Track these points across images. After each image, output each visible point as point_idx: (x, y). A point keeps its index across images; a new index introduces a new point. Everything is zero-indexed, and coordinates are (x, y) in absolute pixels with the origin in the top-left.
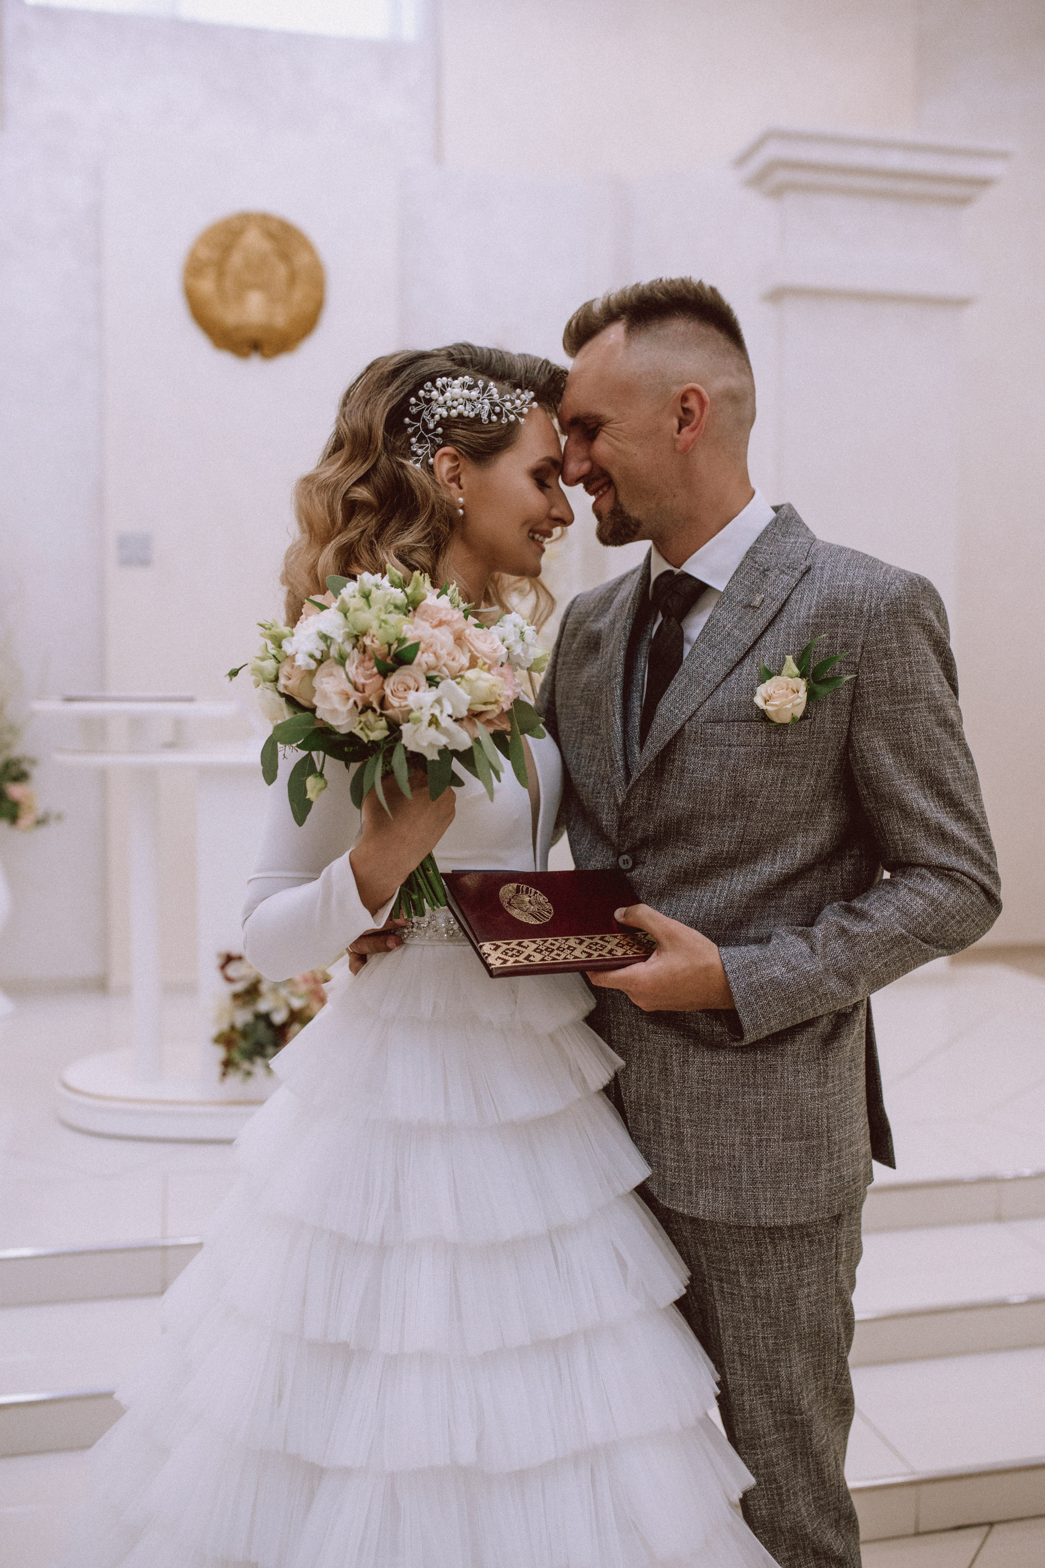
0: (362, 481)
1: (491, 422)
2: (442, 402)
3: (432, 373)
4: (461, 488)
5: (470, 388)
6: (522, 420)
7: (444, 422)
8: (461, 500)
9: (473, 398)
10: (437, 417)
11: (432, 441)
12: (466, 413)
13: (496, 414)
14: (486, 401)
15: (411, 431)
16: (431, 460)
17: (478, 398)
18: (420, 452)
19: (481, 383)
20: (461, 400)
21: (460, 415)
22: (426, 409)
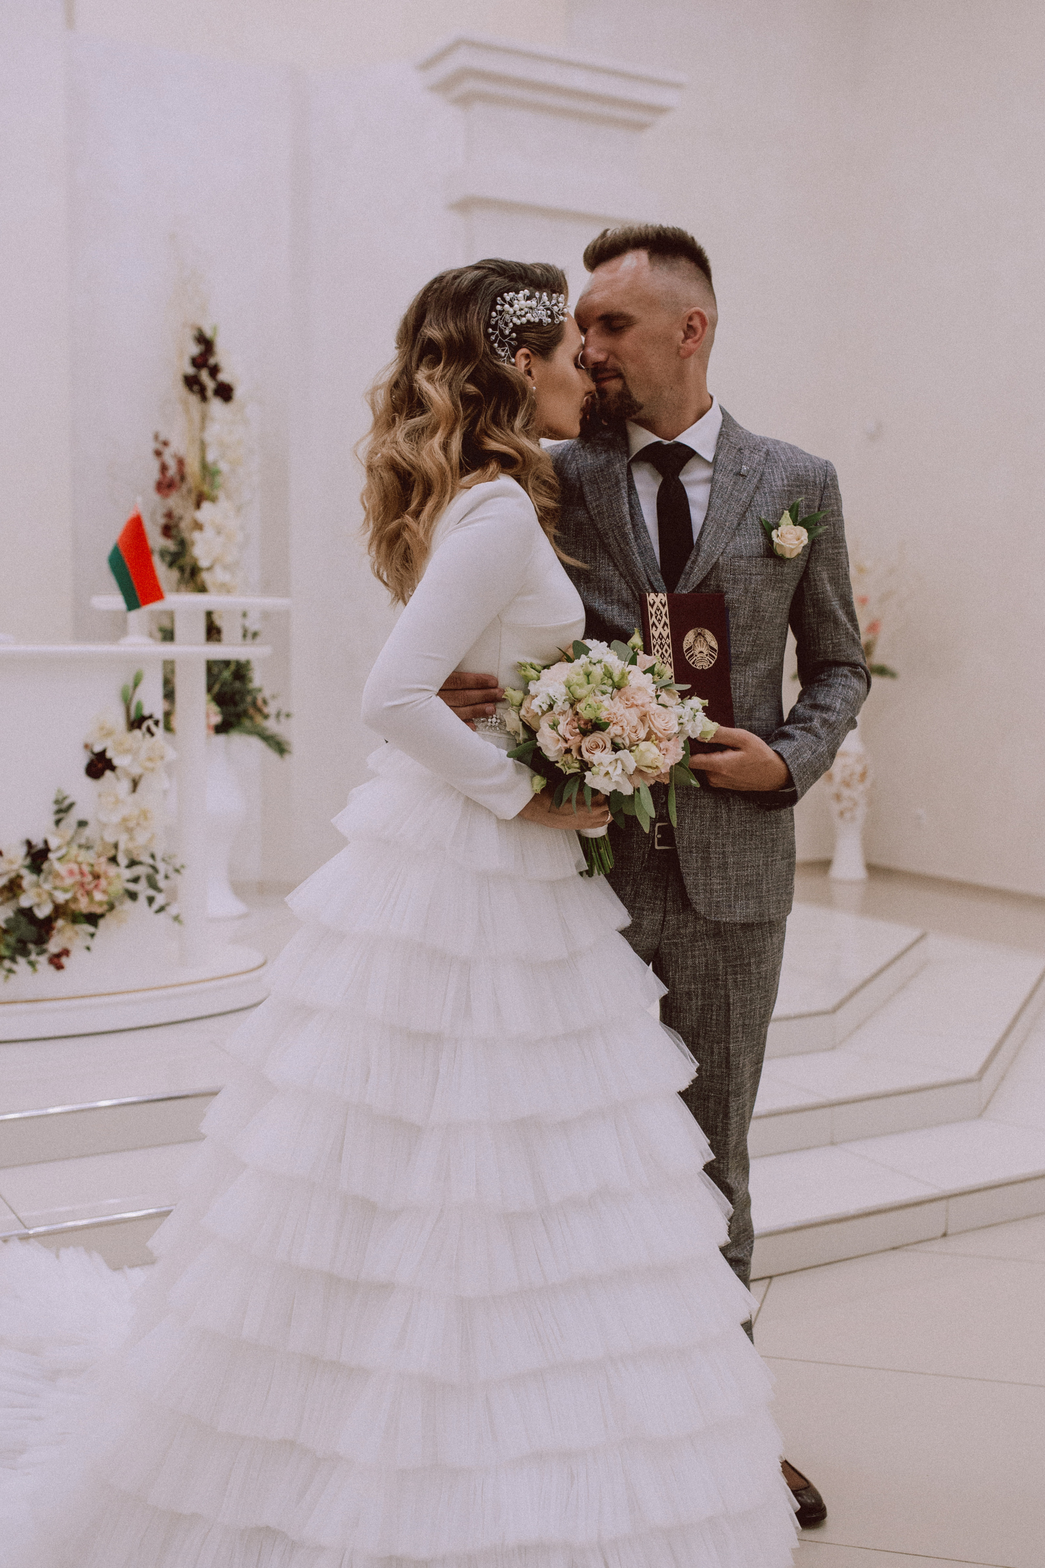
0: (471, 379)
1: (547, 324)
2: (513, 312)
3: (498, 290)
4: (532, 378)
5: (528, 298)
6: (565, 319)
7: (516, 328)
8: (534, 388)
9: (533, 307)
10: (511, 325)
11: (510, 344)
12: (532, 320)
13: (549, 317)
14: (542, 307)
15: (494, 338)
16: (513, 360)
17: (536, 307)
18: (503, 354)
19: (537, 294)
20: (526, 310)
21: (528, 321)
22: (501, 319)
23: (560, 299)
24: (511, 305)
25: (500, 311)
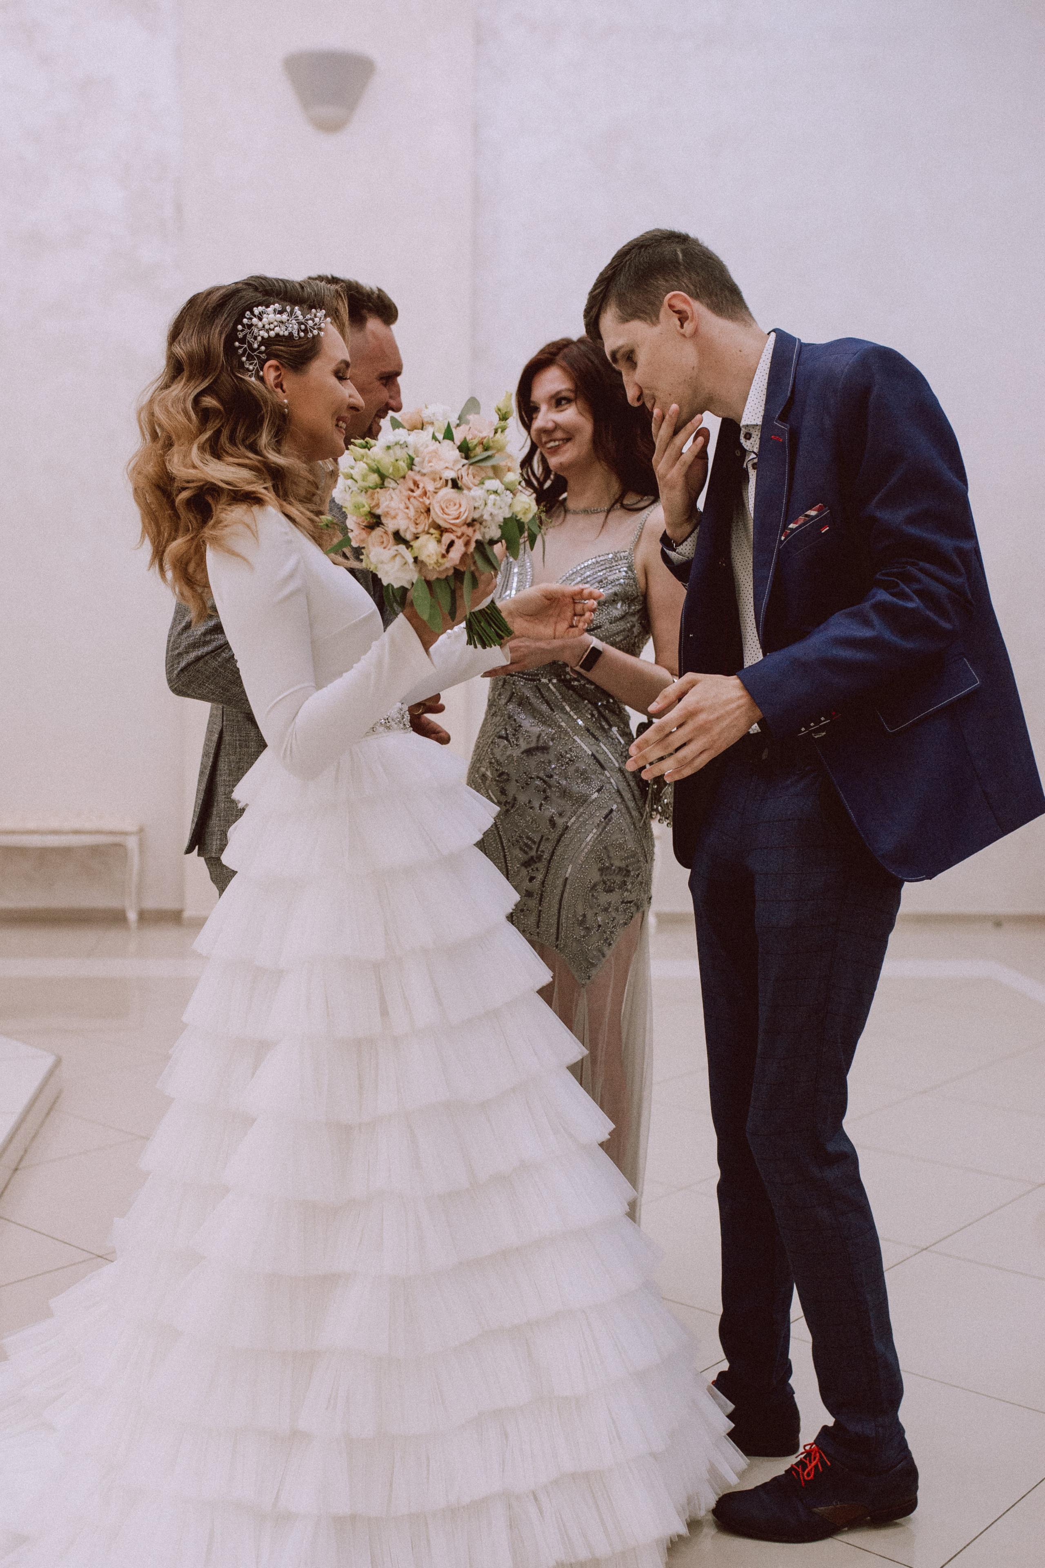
0: (207, 393)
1: (300, 338)
2: (262, 326)
3: (249, 304)
4: (284, 391)
5: (280, 313)
6: (322, 334)
7: (264, 342)
9: (284, 321)
10: (259, 338)
11: (259, 357)
12: (281, 333)
13: (303, 331)
14: (294, 321)
15: (241, 352)
16: (261, 373)
17: (288, 320)
18: (251, 367)
19: (288, 308)
20: (276, 323)
21: (277, 335)
22: (250, 333)
23: (318, 314)
24: (260, 319)
25: (247, 324)
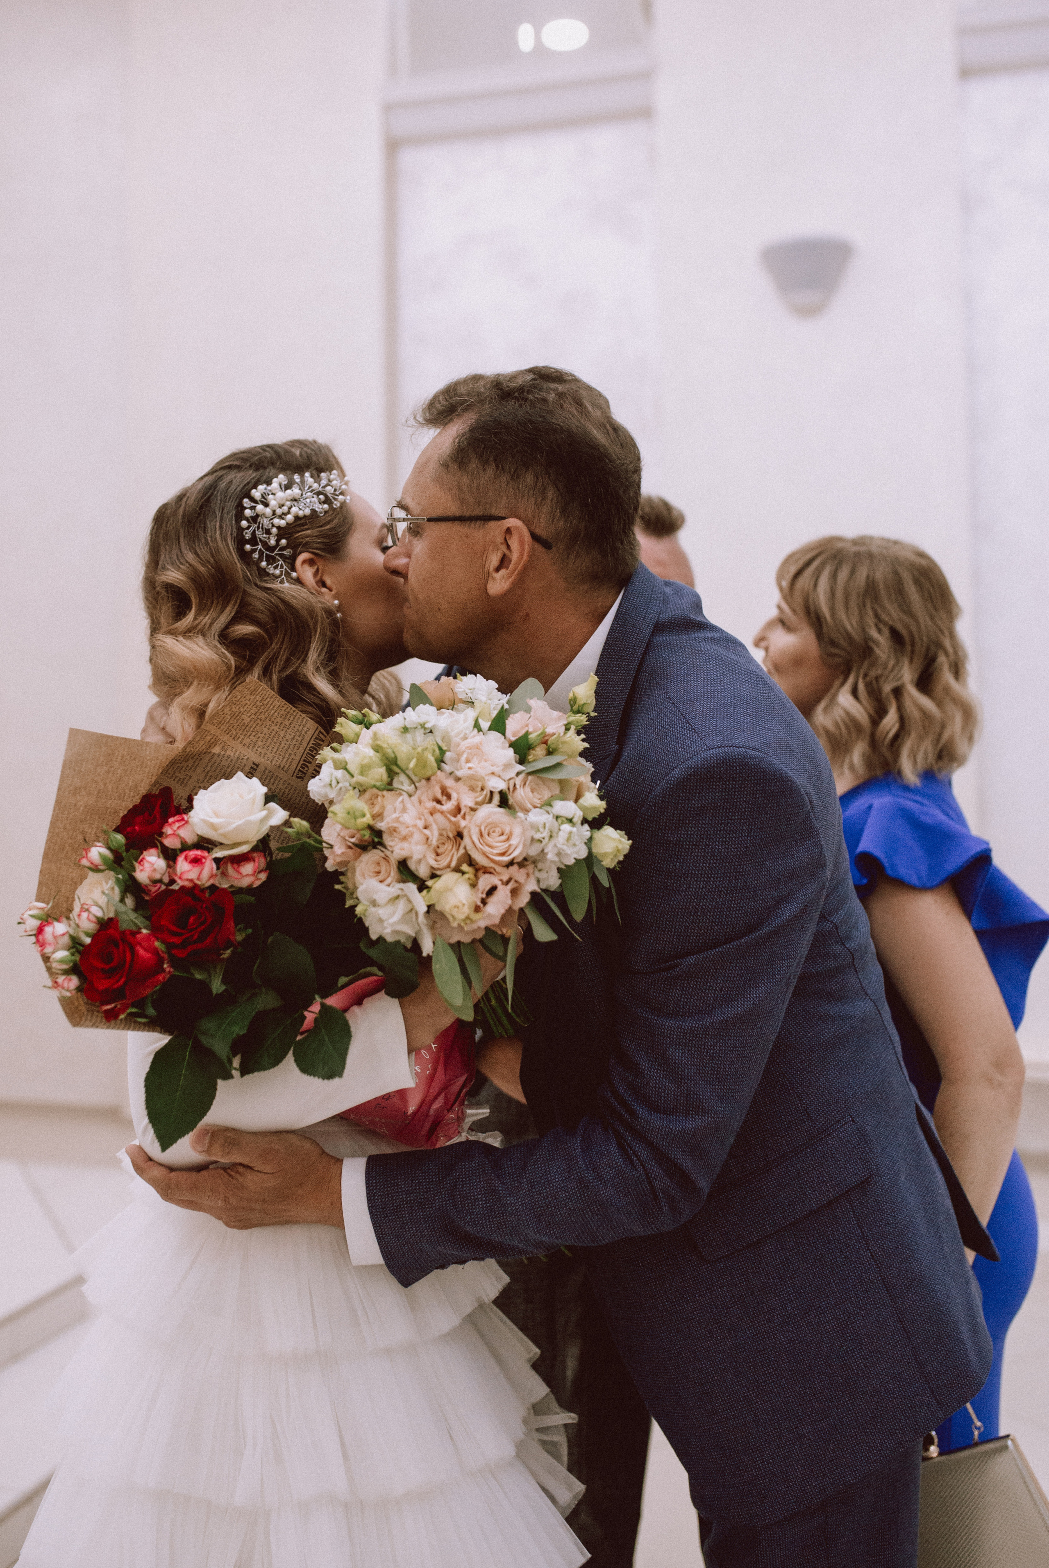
0: (240, 618)
1: (325, 512)
2: (271, 513)
3: (242, 490)
4: (330, 590)
5: (288, 487)
6: (349, 498)
7: (283, 532)
8: (336, 602)
9: (297, 497)
10: (274, 530)
11: (281, 556)
12: (301, 513)
13: (325, 502)
14: (309, 494)
15: (257, 556)
16: (294, 575)
17: (302, 495)
18: (277, 572)
19: (297, 478)
20: (288, 503)
21: (297, 518)
22: (258, 528)
23: (332, 477)
24: (266, 505)
25: (251, 517)
